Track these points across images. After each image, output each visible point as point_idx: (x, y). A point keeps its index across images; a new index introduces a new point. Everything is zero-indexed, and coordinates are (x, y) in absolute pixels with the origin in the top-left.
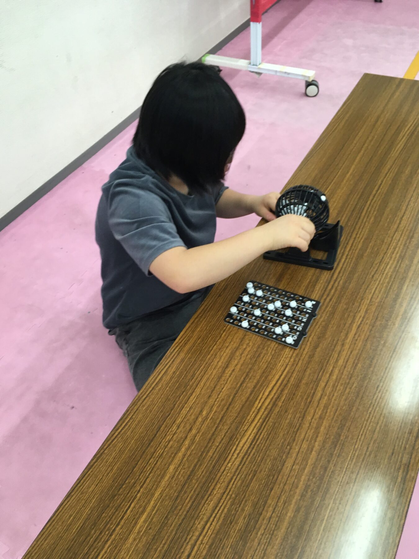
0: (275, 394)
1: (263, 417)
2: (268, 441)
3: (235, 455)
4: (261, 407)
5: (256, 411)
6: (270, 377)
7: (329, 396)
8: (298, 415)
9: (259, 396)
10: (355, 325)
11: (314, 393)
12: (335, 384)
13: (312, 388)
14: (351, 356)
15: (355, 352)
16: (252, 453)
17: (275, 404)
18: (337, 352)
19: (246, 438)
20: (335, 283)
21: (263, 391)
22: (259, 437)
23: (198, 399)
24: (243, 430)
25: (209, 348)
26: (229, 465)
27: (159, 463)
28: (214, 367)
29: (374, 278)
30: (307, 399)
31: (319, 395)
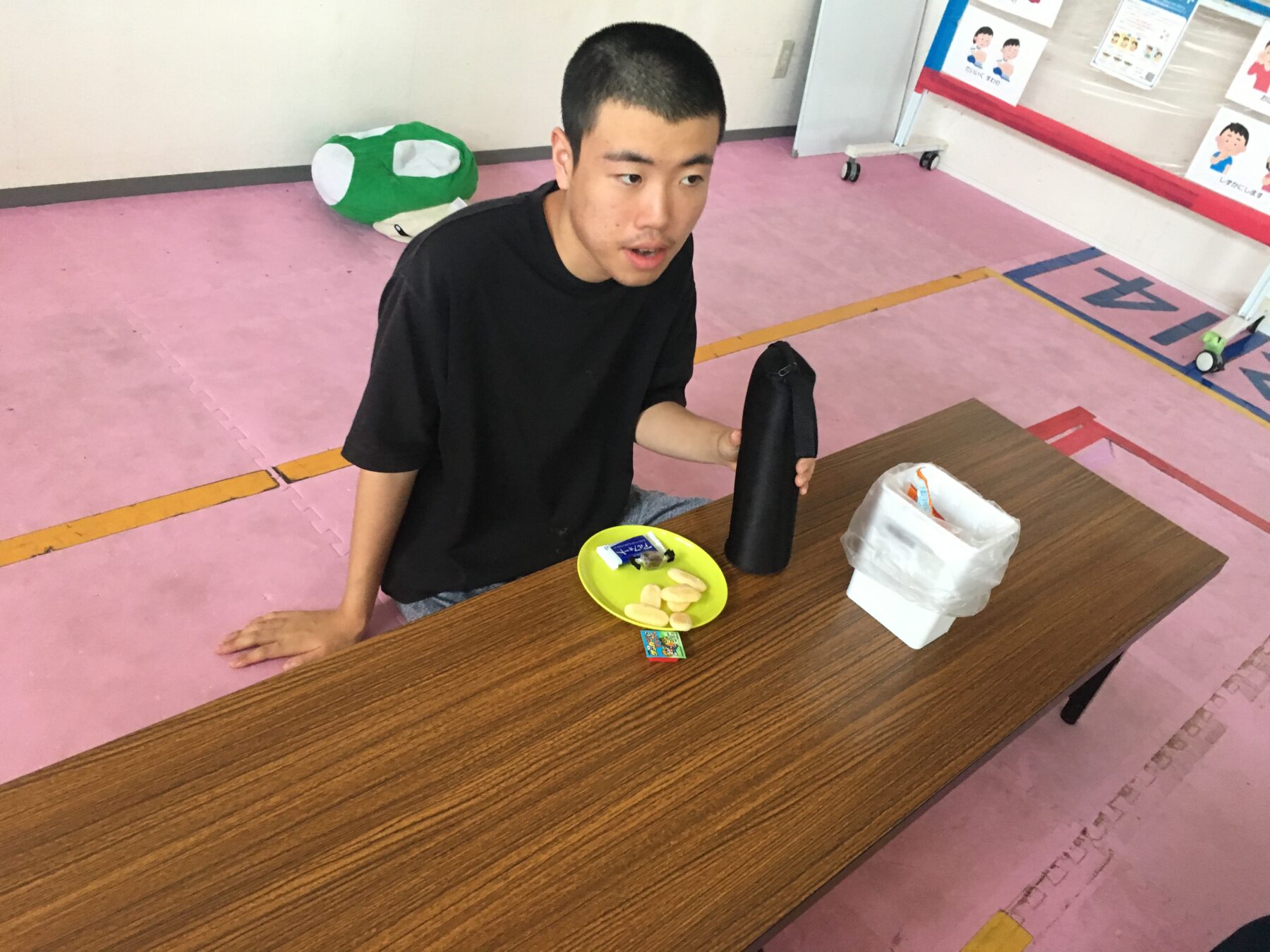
0: (420, 831)
1: (369, 858)
2: (345, 903)
3: (273, 895)
4: (379, 840)
5: (366, 842)
6: (431, 800)
7: (510, 883)
8: (432, 887)
9: (389, 820)
10: (645, 790)
11: (490, 864)
12: (536, 869)
13: (493, 854)
14: (600, 837)
15: (613, 834)
16: (305, 907)
17: (405, 849)
18: (581, 819)
19: (312, 877)
20: (664, 704)
21: (404, 816)
22: (337, 887)
23: (281, 772)
24: (318, 862)
25: (366, 700)
26: (251, 905)
27: (134, 839)
28: (349, 734)
29: (740, 731)
30: (468, 868)
31: (496, 872)
